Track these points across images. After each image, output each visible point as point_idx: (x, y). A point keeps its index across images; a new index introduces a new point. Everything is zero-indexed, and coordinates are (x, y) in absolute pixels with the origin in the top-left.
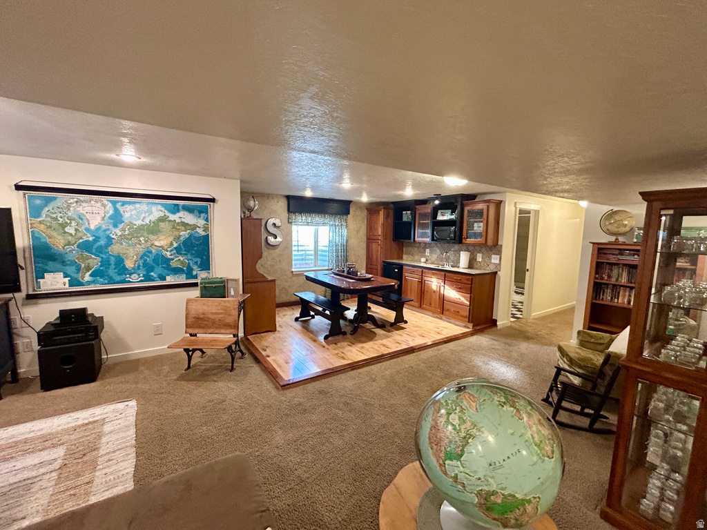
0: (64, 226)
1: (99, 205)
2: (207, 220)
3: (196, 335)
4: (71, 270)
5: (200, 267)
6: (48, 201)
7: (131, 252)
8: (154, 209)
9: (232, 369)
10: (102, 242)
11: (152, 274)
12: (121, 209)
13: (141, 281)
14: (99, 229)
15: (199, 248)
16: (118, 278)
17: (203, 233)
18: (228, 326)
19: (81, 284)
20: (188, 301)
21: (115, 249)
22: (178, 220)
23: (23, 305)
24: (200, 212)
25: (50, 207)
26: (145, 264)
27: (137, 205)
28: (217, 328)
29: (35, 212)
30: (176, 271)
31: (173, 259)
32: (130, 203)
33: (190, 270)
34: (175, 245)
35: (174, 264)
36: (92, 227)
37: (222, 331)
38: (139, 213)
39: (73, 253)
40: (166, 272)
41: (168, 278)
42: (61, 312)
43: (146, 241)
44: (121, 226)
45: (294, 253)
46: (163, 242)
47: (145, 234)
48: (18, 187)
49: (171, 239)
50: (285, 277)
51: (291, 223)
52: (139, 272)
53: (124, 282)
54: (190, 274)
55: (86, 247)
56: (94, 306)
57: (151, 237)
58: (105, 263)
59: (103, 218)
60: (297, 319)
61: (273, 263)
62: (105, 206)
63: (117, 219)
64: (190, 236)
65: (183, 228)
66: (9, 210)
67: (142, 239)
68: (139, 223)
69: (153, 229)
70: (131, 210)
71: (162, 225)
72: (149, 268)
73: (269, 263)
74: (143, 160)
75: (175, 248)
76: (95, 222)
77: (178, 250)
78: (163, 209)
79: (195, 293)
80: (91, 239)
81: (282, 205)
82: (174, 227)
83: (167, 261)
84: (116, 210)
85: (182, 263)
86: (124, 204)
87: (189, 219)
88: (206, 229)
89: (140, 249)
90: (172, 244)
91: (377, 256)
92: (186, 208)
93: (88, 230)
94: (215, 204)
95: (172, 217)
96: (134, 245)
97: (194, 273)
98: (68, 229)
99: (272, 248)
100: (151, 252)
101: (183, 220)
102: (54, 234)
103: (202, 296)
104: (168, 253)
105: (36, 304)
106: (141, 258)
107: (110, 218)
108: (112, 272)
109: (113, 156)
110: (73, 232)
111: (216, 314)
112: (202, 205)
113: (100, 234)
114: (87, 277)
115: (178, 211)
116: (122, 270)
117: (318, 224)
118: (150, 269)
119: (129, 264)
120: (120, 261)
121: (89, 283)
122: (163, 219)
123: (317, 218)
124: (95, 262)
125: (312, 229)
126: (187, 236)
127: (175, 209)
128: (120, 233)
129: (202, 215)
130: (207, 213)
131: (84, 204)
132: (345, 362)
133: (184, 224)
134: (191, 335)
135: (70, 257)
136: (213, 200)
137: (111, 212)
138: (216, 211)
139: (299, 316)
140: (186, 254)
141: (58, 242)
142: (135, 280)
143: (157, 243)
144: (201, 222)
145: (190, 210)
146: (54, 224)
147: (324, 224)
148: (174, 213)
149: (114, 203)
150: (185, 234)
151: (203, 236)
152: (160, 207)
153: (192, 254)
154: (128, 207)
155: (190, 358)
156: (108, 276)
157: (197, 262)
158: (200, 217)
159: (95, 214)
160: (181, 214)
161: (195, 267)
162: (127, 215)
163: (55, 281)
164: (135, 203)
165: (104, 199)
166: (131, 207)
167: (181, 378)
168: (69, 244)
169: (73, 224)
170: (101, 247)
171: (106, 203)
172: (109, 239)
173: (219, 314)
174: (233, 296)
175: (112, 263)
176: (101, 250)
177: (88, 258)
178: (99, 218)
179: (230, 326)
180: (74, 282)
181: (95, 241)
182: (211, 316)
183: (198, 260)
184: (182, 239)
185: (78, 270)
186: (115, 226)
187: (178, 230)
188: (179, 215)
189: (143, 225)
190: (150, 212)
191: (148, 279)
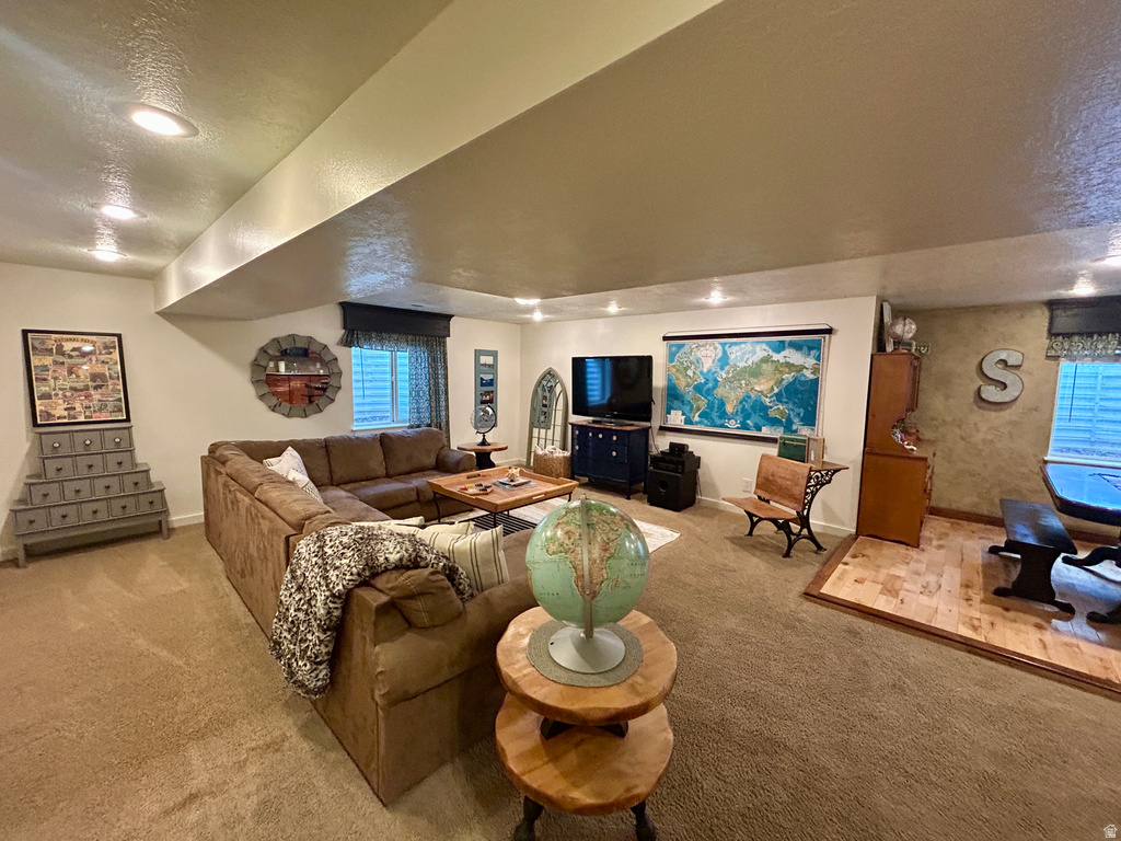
0: (686, 369)
1: (712, 348)
2: (818, 359)
4: (687, 408)
5: (802, 420)
6: (680, 347)
7: (733, 395)
8: (758, 347)
9: (787, 555)
10: (710, 385)
11: (749, 422)
12: (728, 350)
13: (738, 428)
14: (709, 371)
15: (804, 396)
16: (718, 422)
17: (812, 377)
18: (793, 498)
19: (691, 423)
20: (764, 457)
21: (720, 392)
22: (782, 361)
23: (658, 434)
24: (810, 349)
25: (682, 351)
26: (743, 410)
27: (743, 346)
29: (671, 357)
30: (774, 422)
31: (771, 408)
32: (736, 344)
33: (790, 422)
34: (776, 390)
35: (772, 413)
36: (705, 370)
37: (786, 502)
38: (744, 354)
39: (689, 392)
40: (763, 421)
41: (764, 429)
42: (671, 444)
43: (747, 385)
44: (727, 368)
46: (763, 386)
47: (747, 377)
48: (665, 338)
49: (772, 383)
50: (1024, 470)
51: (1057, 358)
52: (737, 418)
53: (722, 426)
54: (788, 427)
55: (698, 388)
56: (695, 445)
57: (753, 380)
58: (710, 406)
59: (714, 361)
60: (994, 550)
61: (990, 437)
62: (716, 349)
63: (724, 361)
64: (795, 380)
65: (787, 370)
66: (649, 359)
67: (743, 382)
68: (742, 364)
69: (755, 372)
70: (737, 352)
71: (764, 366)
72: (746, 415)
73: (981, 436)
74: (730, 299)
75: (776, 395)
76: (707, 365)
77: (779, 397)
78: (767, 348)
79: (773, 451)
80: (703, 381)
82: (777, 369)
83: (765, 408)
84: (725, 352)
85: (782, 413)
86: (732, 344)
87: (795, 357)
88: (816, 370)
89: (740, 393)
90: (772, 389)
92: (793, 345)
93: (701, 372)
94: (833, 337)
95: (776, 357)
96: (734, 389)
97: (794, 427)
98: (690, 373)
99: (994, 407)
100: (750, 397)
101: (788, 360)
102: (680, 376)
103: (779, 454)
104: (768, 400)
105: (664, 435)
106: (741, 402)
107: (719, 361)
108: (715, 415)
109: (703, 300)
110: (691, 375)
111: (784, 478)
112: (813, 339)
113: (710, 377)
114: (697, 419)
115: (784, 349)
116: (723, 415)
118: (748, 416)
119: (729, 409)
120: (722, 404)
121: (697, 423)
122: (766, 360)
124: (703, 403)
126: (791, 380)
127: (780, 347)
128: (724, 376)
129: (813, 352)
130: (819, 349)
131: (702, 349)
133: (789, 365)
134: (759, 497)
135: (688, 398)
136: (829, 331)
137: (720, 355)
138: (835, 347)
140: (786, 403)
141: (682, 384)
142: (733, 426)
143: (757, 388)
144: (810, 362)
145: (797, 347)
146: (682, 369)
148: (778, 351)
149: (723, 345)
150: (788, 377)
151: (812, 380)
152: (764, 346)
153: (794, 403)
154: (735, 348)
156: (712, 418)
157: (799, 414)
158: (809, 355)
159: (708, 354)
160: (786, 352)
161: (796, 420)
162: (733, 357)
163: (676, 419)
164: (740, 343)
165: (716, 341)
166: (737, 348)
168: (688, 385)
169: (693, 367)
170: (709, 389)
171: (717, 345)
172: (716, 381)
173: (787, 479)
175: (716, 406)
176: (709, 392)
177: (699, 399)
178: (711, 361)
179: (795, 499)
180: (688, 421)
181: (706, 383)
182: (779, 480)
183: (802, 411)
184: (785, 383)
185: (691, 410)
186: (722, 369)
187: (781, 372)
188: (783, 353)
189: (745, 367)
190: (754, 352)
191: (744, 426)
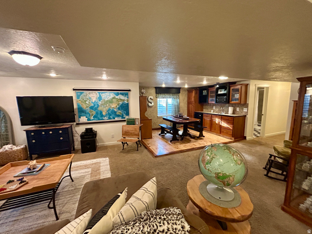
0: (86, 101)
1: (95, 94)
2: (128, 98)
3: (125, 138)
4: (88, 115)
5: (126, 114)
6: (82, 93)
7: (105, 109)
8: (111, 94)
9: (138, 150)
10: (96, 106)
11: (111, 117)
12: (101, 95)
13: (108, 119)
14: (95, 102)
15: (125, 108)
17: (127, 102)
18: (136, 135)
19: (90, 120)
20: (123, 126)
21: (100, 108)
22: (119, 98)
23: (75, 126)
24: (126, 95)
25: (82, 96)
26: (109, 113)
27: (106, 93)
28: (132, 135)
29: (78, 97)
30: (118, 116)
31: (117, 112)
32: (104, 93)
33: (123, 115)
34: (118, 107)
35: (118, 113)
36: (93, 101)
37: (134, 137)
38: (107, 96)
39: (88, 110)
40: (115, 116)
41: (116, 118)
42: (86, 129)
43: (109, 106)
44: (101, 101)
45: (158, 109)
46: (114, 106)
47: (109, 103)
48: (74, 90)
49: (116, 105)
50: (155, 119)
51: (157, 97)
52: (107, 116)
53: (102, 119)
55: (92, 108)
56: (95, 127)
57: (111, 104)
58: (97, 113)
59: (96, 98)
60: (160, 135)
61: (150, 113)
62: (96, 94)
63: (100, 98)
64: (123, 104)
65: (120, 101)
66: (72, 97)
67: (107, 105)
68: (106, 99)
69: (111, 102)
70: (104, 95)
71: (114, 100)
72: (110, 115)
74: (109, 78)
76: (94, 100)
77: (119, 108)
78: (114, 94)
79: (125, 123)
80: (93, 105)
81: (153, 91)
82: (117, 101)
83: (115, 112)
84: (100, 95)
85: (120, 113)
86: (102, 93)
87: (122, 97)
88: (128, 101)
89: (107, 108)
90: (117, 107)
91: (192, 110)
92: (121, 94)
93: (92, 102)
94: (131, 92)
95: (117, 97)
96: (105, 107)
97: (124, 117)
98: (87, 102)
99: (150, 107)
100: (110, 109)
101: (120, 98)
102: (83, 104)
103: (127, 124)
104: (116, 110)
105: (78, 126)
106: (108, 111)
107: (98, 98)
108: (99, 116)
109: (100, 77)
110: (88, 103)
111: (132, 130)
112: (126, 92)
113: (96, 103)
114: (92, 118)
115: (119, 95)
116: (102, 115)
117: (167, 98)
119: (104, 114)
120: (101, 112)
121: (93, 120)
122: (114, 98)
123: (167, 95)
124: (94, 113)
125: (165, 99)
126: (122, 103)
127: (117, 94)
128: (101, 103)
129: (126, 96)
130: (128, 95)
131: (91, 94)
132: (178, 150)
133: (121, 99)
134: (124, 138)
135: (87, 111)
136: (130, 90)
137: (98, 96)
138: (131, 94)
139: (160, 133)
140: (121, 110)
141: (84, 107)
142: (106, 119)
143: (112, 106)
144: (126, 98)
145: (122, 94)
146: (83, 101)
147: (170, 98)
148: (117, 96)
149: (99, 93)
150: (121, 103)
151: (127, 103)
152: (113, 94)
153: (123, 110)
154: (103, 94)
155: (123, 145)
156: (98, 117)
157: (125, 113)
159: (94, 96)
160: (120, 96)
161: (124, 115)
162: (103, 97)
163: (83, 119)
164: (105, 93)
165: (96, 92)
166: (104, 94)
167: (121, 152)
168: (87, 107)
169: (88, 100)
170: (96, 108)
171: (97, 93)
172: (98, 105)
173: (133, 131)
174: (137, 125)
175: (99, 113)
176: (96, 109)
177: (92, 112)
178: (95, 98)
179: (137, 135)
180: (89, 120)
181: (94, 106)
182: (130, 131)
183: (125, 112)
184: (120, 104)
185: (90, 115)
186: (100, 101)
187: (119, 101)
188: (119, 96)
189: (108, 100)
190: (110, 96)
191: (110, 118)
